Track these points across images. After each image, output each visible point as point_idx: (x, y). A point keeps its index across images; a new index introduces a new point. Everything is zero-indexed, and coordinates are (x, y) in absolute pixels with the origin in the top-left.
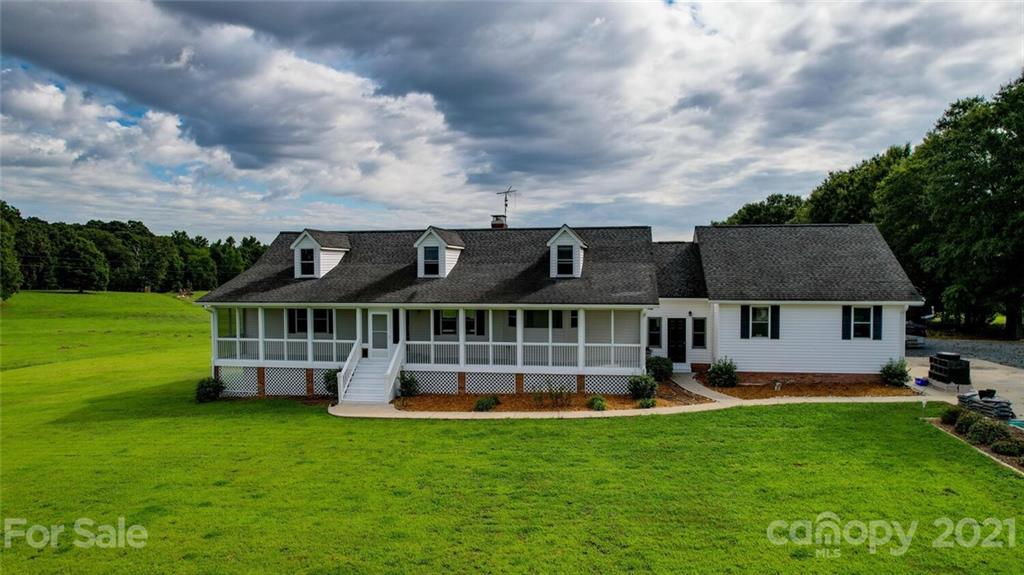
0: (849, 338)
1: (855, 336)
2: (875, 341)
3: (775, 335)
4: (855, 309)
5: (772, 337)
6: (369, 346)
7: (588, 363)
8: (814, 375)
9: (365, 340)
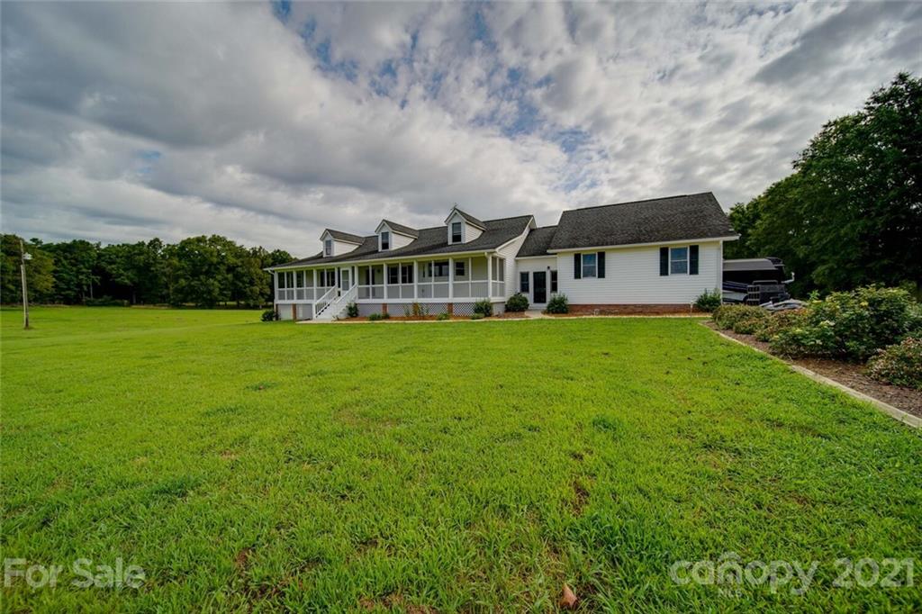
0: (667, 274)
1: (672, 273)
2: (692, 276)
3: (602, 275)
4: (672, 250)
5: (599, 277)
6: (341, 289)
7: (455, 296)
8: (635, 305)
9: (339, 286)
